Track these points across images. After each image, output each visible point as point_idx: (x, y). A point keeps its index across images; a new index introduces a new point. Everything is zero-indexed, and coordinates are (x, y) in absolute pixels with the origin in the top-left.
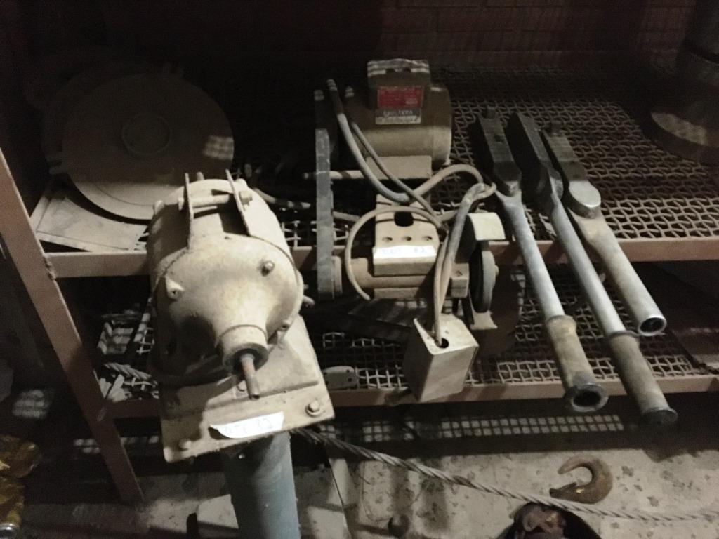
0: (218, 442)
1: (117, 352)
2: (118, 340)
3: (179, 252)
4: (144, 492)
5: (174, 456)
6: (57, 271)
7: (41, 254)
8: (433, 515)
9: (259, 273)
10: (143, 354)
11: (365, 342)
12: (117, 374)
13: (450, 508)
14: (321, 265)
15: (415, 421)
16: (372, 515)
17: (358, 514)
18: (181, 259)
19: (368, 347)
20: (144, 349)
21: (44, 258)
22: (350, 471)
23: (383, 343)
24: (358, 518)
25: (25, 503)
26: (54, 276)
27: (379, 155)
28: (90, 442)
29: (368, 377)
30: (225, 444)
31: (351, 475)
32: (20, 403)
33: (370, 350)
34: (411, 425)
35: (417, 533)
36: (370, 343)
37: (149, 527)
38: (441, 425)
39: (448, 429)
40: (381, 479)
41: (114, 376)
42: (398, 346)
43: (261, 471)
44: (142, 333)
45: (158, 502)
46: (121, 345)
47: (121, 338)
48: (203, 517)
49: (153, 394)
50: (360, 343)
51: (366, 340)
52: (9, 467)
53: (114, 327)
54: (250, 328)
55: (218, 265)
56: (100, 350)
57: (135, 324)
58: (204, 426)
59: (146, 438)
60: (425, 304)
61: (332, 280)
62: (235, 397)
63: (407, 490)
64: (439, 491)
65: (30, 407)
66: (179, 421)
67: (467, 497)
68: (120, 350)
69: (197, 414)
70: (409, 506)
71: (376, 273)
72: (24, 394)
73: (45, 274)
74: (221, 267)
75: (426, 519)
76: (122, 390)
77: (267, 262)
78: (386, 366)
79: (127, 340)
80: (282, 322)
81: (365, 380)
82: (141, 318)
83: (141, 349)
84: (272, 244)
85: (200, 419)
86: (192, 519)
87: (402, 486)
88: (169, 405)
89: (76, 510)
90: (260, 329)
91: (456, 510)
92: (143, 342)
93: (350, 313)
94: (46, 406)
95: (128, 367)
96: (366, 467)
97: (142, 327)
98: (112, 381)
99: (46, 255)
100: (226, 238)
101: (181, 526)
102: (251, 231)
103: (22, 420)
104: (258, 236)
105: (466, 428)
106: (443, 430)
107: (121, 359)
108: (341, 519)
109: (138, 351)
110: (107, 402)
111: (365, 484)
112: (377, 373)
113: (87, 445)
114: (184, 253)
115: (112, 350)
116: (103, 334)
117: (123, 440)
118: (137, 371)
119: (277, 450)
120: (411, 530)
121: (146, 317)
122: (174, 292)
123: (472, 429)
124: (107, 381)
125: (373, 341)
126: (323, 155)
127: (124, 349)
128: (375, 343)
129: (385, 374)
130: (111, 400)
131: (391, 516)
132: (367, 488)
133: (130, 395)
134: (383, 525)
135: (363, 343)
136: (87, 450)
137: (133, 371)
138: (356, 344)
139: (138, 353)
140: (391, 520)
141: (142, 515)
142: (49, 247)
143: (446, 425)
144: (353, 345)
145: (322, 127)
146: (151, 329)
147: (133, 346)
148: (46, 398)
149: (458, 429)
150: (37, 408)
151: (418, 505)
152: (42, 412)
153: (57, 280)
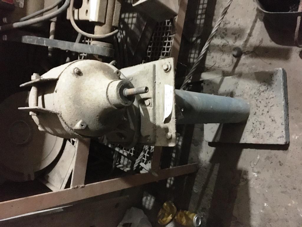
0: (172, 120)
1: (130, 164)
2: (125, 163)
3: (60, 119)
4: (194, 162)
5: (173, 142)
6: (81, 184)
7: (70, 190)
8: (237, 35)
9: (80, 77)
10: (133, 153)
11: (149, 50)
12: (139, 165)
13: (236, 26)
14: (93, 52)
15: (193, 37)
16: (229, 65)
17: (227, 71)
18: (64, 118)
19: (151, 50)
20: (132, 153)
21: (73, 188)
22: (208, 72)
23: (151, 42)
24: (229, 71)
25: (187, 210)
26: (83, 185)
27: (43, 8)
28: (169, 181)
29: (166, 51)
30: (173, 116)
31: (209, 71)
32: (147, 206)
33: (153, 48)
34: (194, 39)
35: (243, 44)
36: (150, 48)
37: (209, 163)
38: (198, 24)
39: (200, 21)
40: (214, 58)
41: (140, 167)
42: (154, 34)
43: (194, 106)
44: (123, 152)
45: (199, 158)
46: (128, 162)
47: (125, 161)
48: (211, 140)
49: (152, 151)
50: (149, 53)
51: (148, 50)
52: (171, 215)
53: (120, 164)
54: (109, 87)
55: (70, 98)
56: (128, 171)
57: (120, 155)
58: (162, 125)
59: (172, 158)
60: (135, 13)
61: (103, 47)
62: (152, 108)
63: (223, 46)
64: (227, 30)
65: (149, 202)
66: (157, 137)
67: (233, 17)
68: (130, 162)
69: (155, 128)
70: (230, 47)
71: (104, 22)
72: (143, 204)
73: (81, 189)
74: (71, 97)
75: (238, 39)
76: (147, 164)
77: (74, 71)
78: (162, 41)
79: (126, 159)
80: (115, 73)
81: (167, 53)
82: (117, 151)
83: (131, 153)
84: (66, 68)
85: (159, 127)
86: (210, 144)
87: (220, 48)
88: (148, 141)
89: (195, 191)
90: (111, 82)
91: (237, 23)
92: (129, 152)
93: (133, 55)
94: (150, 196)
95: (137, 160)
96: (208, 64)
97: (121, 152)
98: (142, 168)
99: (71, 187)
100: (56, 92)
101: (213, 149)
102: (56, 77)
103: (154, 206)
104: (59, 74)
105: (202, 12)
106: (200, 24)
107: (134, 162)
108: (227, 79)
109: (132, 155)
110: (150, 171)
111: (215, 65)
112: (164, 47)
113: (170, 182)
114: (61, 116)
115: (129, 166)
116: (122, 169)
117: (171, 167)
118: (139, 156)
119: (187, 96)
120: (241, 47)
121: (117, 149)
122: (82, 125)
123: (203, 9)
124: (142, 170)
125: (149, 46)
126: (36, 41)
127: (130, 161)
128: (151, 45)
129: (166, 43)
130: (150, 169)
131: (232, 55)
132: (217, 65)
133: (150, 161)
134: (235, 60)
135: (150, 51)
136: (172, 183)
137: (139, 158)
138: (149, 55)
139: (133, 155)
140: (234, 55)
141: (204, 165)
142: (68, 185)
143: (198, 22)
144: (149, 56)
145: (21, 39)
146: (124, 148)
147: (129, 157)
148: (147, 196)
149: (201, 16)
150: (151, 199)
151: (231, 42)
152: (152, 198)
153: (85, 184)
